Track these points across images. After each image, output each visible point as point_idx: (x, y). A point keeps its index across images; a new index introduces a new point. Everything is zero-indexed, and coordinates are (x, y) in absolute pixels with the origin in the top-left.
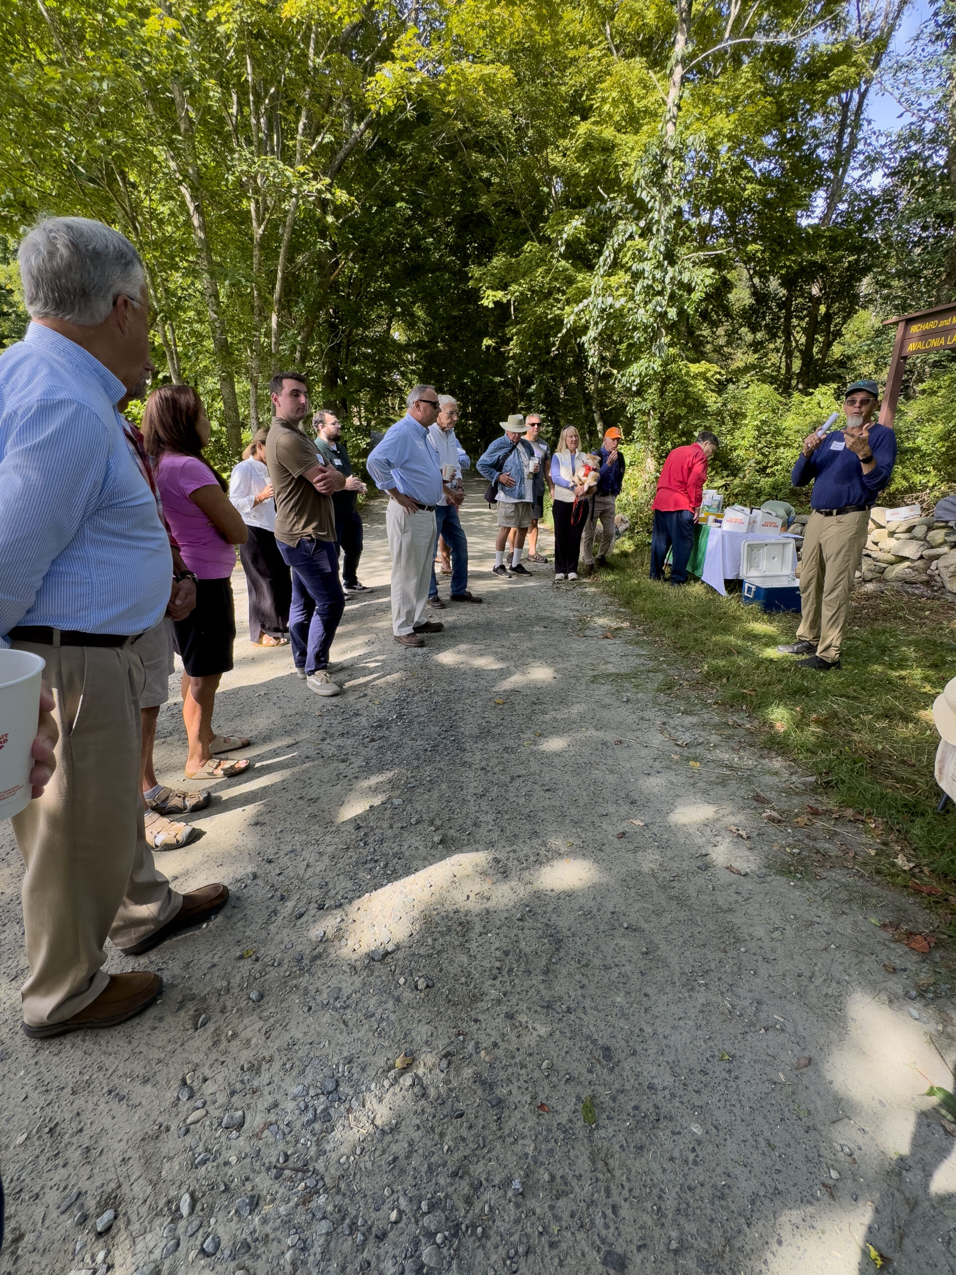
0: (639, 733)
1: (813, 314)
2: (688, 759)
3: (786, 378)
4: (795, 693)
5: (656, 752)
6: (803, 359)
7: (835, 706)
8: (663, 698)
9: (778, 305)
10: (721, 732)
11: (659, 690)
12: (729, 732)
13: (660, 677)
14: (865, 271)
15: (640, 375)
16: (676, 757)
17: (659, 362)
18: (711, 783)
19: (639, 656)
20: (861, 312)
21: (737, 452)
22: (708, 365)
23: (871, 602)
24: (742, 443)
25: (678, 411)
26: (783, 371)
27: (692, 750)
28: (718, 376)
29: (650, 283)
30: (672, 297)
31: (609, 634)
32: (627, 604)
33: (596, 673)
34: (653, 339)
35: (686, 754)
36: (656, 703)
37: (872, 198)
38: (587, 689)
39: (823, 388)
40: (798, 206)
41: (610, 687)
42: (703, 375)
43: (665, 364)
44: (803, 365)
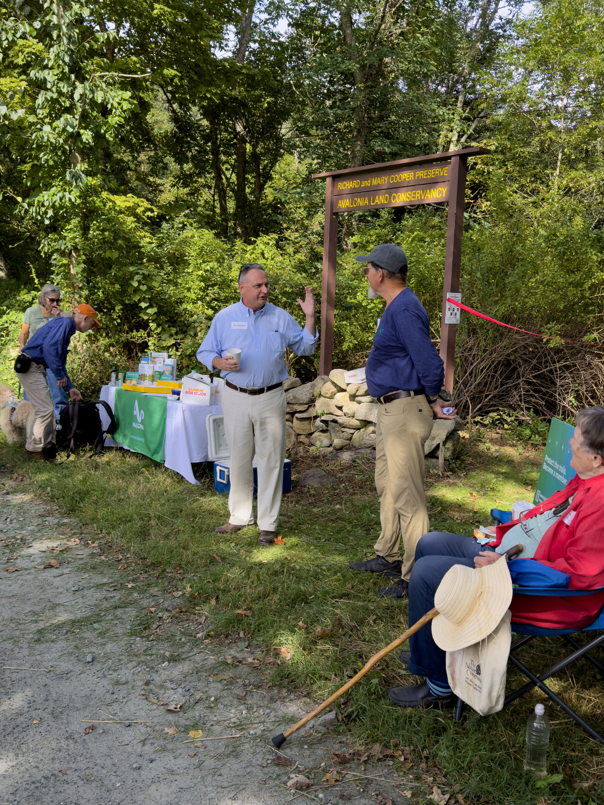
0: (116, 706)
1: (241, 153)
2: (187, 729)
3: (223, 220)
4: (294, 601)
5: (143, 729)
6: (237, 199)
7: (338, 611)
8: (140, 644)
9: (203, 137)
10: (221, 677)
11: (133, 633)
12: (228, 675)
13: (132, 612)
14: (284, 115)
15: (53, 206)
16: (171, 731)
17: (76, 193)
18: (219, 757)
19: (99, 586)
20: (286, 156)
21: (184, 306)
22: (136, 200)
23: (345, 473)
24: (188, 294)
25: (108, 254)
26: (218, 211)
27: (190, 714)
28: (149, 214)
29: (55, 96)
30: (84, 117)
31: (53, 562)
32: (72, 511)
33: (41, 625)
34: (66, 163)
35: (183, 722)
36: (132, 654)
37: (281, 44)
38: (30, 655)
39: (265, 238)
40: (212, 37)
41: (63, 644)
42: (131, 211)
43: (84, 195)
44: (238, 207)
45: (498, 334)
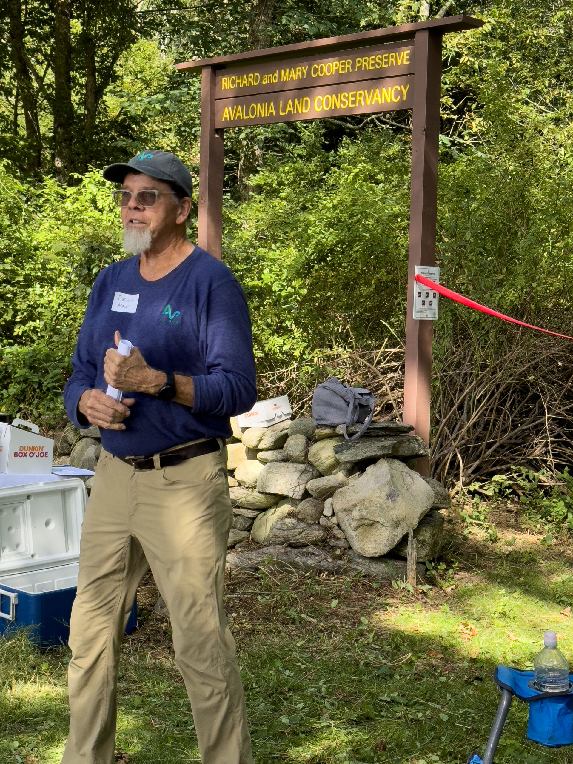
3: (31, 147)
20: (142, 41)
23: (239, 593)
39: (96, 174)
45: (504, 338)
